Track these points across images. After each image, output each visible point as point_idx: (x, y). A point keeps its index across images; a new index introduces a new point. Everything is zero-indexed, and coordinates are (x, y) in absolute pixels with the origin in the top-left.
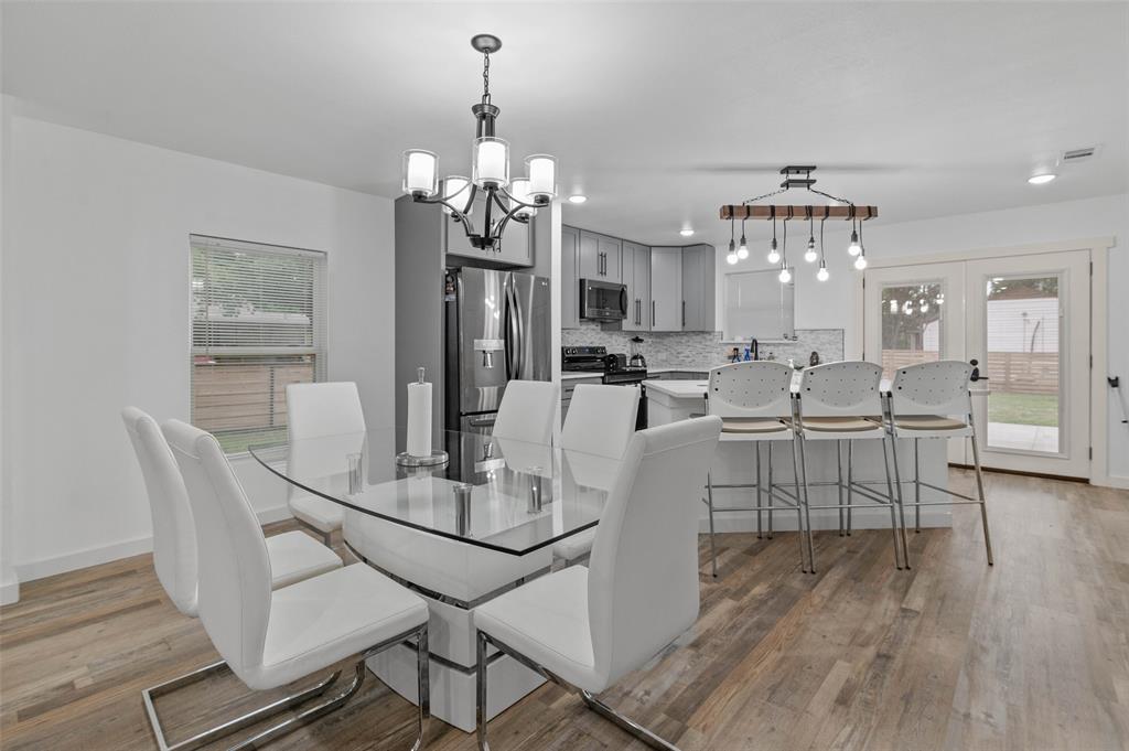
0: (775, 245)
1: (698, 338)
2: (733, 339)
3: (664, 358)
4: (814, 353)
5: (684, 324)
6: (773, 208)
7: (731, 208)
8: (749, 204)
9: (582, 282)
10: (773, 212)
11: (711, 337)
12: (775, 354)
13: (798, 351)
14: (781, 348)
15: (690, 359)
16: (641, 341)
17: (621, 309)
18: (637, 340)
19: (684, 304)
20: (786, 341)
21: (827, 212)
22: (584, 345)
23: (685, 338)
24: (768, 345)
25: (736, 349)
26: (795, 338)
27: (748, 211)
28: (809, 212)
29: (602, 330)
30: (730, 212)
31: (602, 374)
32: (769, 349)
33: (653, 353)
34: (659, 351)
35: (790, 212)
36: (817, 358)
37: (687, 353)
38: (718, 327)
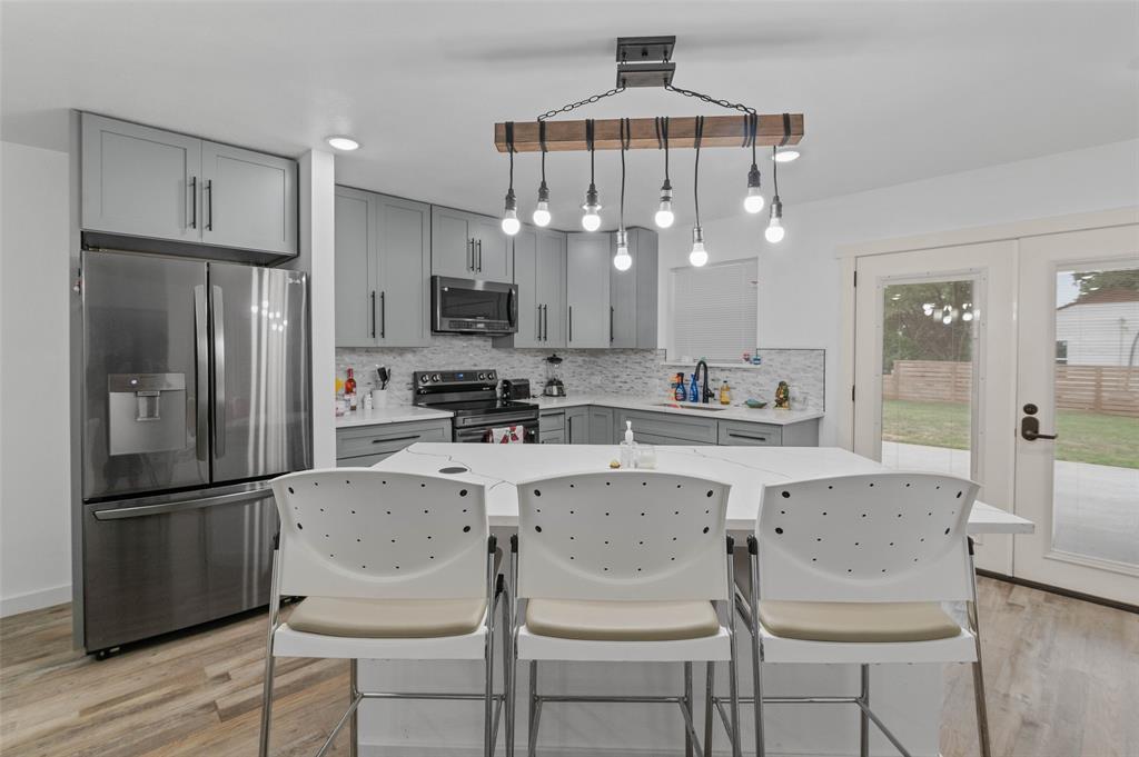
0: (592, 196)
1: (637, 358)
2: (679, 360)
3: (599, 382)
4: (782, 384)
5: (612, 339)
6: (590, 125)
7: (509, 127)
8: (546, 120)
9: (433, 279)
10: (590, 133)
11: (652, 357)
12: (731, 383)
13: (761, 379)
14: (739, 374)
15: (628, 386)
16: (559, 360)
17: (509, 319)
18: (554, 360)
19: (612, 310)
20: (746, 365)
21: (699, 130)
22: (457, 368)
23: (623, 357)
24: (723, 370)
25: (681, 375)
26: (757, 360)
27: (543, 133)
28: (663, 130)
29: (493, 346)
30: (508, 135)
31: (451, 414)
32: (722, 376)
33: (584, 376)
34: (592, 374)
35: (625, 131)
36: (786, 391)
37: (624, 377)
38: (661, 344)
